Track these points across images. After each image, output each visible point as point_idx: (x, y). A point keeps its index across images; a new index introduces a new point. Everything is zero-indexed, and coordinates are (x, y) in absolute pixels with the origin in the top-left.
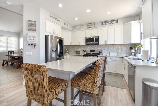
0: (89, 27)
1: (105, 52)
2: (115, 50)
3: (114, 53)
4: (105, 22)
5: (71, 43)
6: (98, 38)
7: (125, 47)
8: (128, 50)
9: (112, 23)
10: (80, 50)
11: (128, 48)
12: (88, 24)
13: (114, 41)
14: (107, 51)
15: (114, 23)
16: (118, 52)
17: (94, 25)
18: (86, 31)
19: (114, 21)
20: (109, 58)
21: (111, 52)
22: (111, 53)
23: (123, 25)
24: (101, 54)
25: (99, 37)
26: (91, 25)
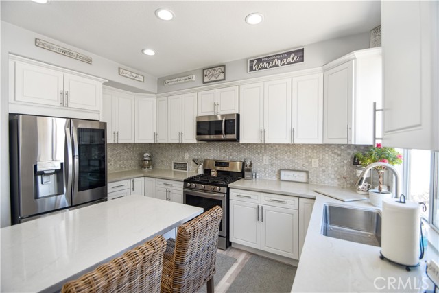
0: (206, 79)
1: (265, 169)
2: (299, 163)
3: (296, 174)
4: (259, 60)
5: (156, 135)
6: (235, 118)
7: (335, 153)
8: (345, 168)
9: (284, 64)
10: (187, 157)
11: (348, 160)
12: (205, 71)
13: (292, 131)
14: (272, 165)
15: (290, 63)
16: (307, 172)
17: (224, 72)
18: (200, 93)
19: (289, 54)
20: (269, 199)
21: (285, 170)
22: (284, 176)
23: (325, 71)
24: (247, 175)
25: (238, 116)
26: (213, 75)
